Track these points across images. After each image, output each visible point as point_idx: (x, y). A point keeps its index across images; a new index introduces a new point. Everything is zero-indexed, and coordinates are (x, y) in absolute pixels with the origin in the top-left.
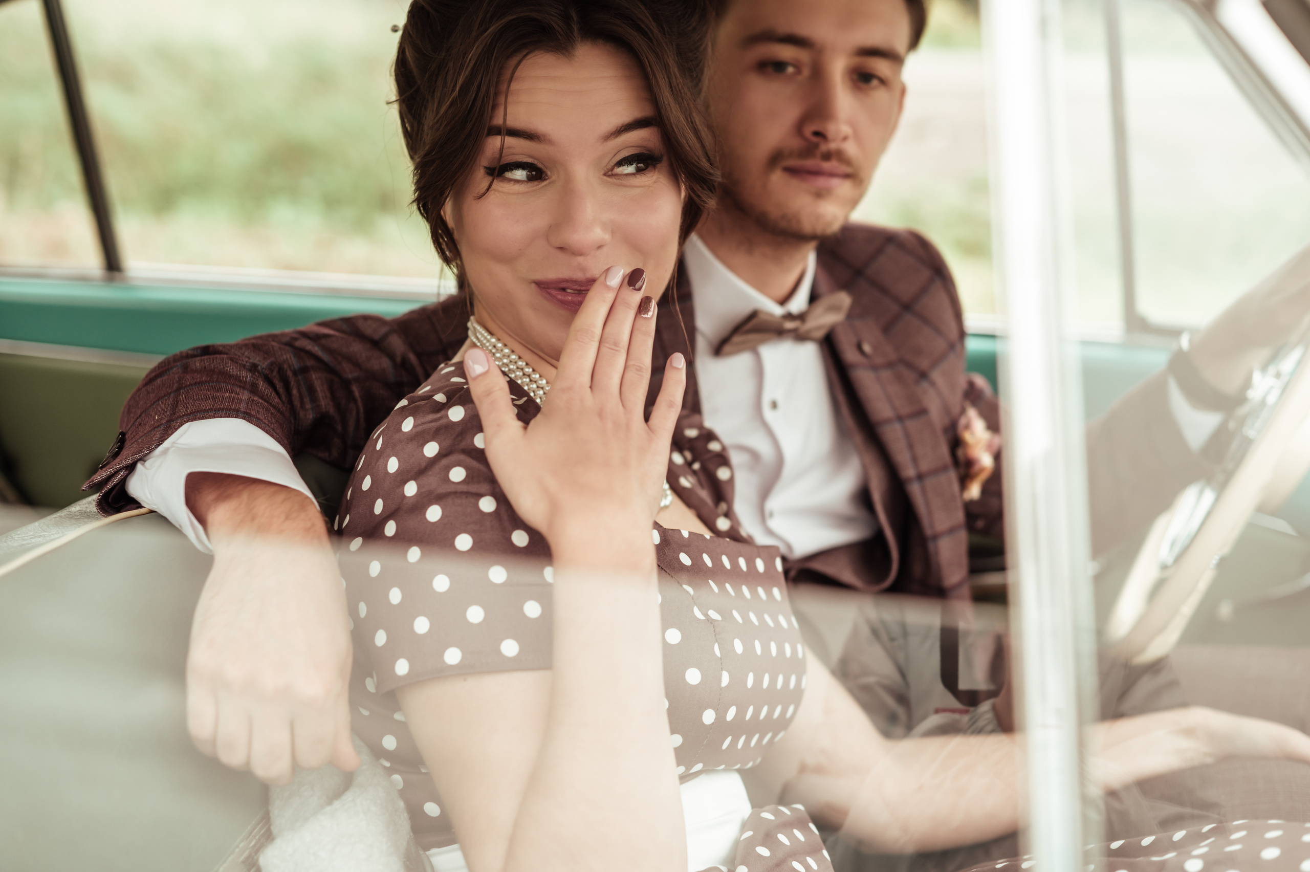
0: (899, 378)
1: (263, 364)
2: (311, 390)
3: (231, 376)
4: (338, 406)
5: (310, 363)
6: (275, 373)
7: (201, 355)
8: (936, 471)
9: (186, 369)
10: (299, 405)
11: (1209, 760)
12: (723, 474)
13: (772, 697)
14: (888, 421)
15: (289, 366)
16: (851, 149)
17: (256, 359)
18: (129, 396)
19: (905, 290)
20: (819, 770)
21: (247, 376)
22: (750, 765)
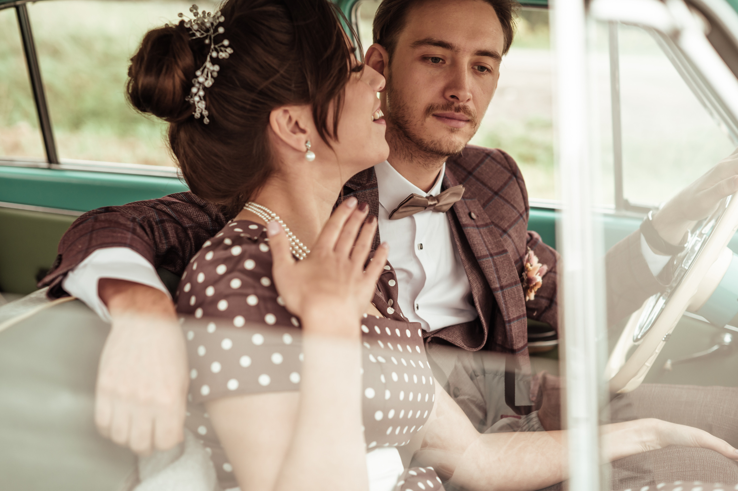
0: (491, 232)
1: (139, 218)
2: (166, 233)
3: (121, 224)
4: (180, 242)
5: (165, 218)
6: (145, 223)
7: (105, 212)
8: (510, 285)
9: (96, 220)
10: (159, 241)
11: (659, 447)
12: (391, 283)
13: (414, 406)
14: (485, 256)
15: (154, 219)
16: (471, 106)
17: (135, 215)
18: (63, 234)
19: (496, 184)
20: (434, 446)
21: (130, 224)
22: (403, 444)
